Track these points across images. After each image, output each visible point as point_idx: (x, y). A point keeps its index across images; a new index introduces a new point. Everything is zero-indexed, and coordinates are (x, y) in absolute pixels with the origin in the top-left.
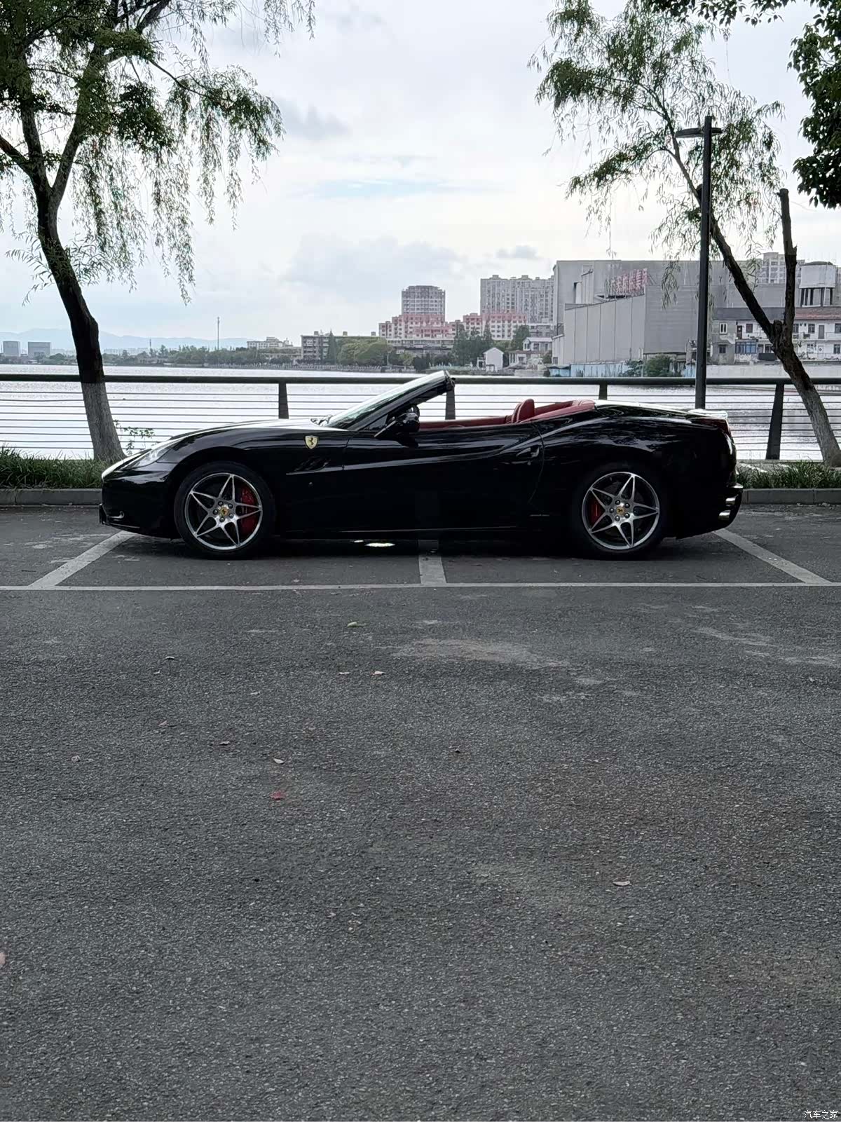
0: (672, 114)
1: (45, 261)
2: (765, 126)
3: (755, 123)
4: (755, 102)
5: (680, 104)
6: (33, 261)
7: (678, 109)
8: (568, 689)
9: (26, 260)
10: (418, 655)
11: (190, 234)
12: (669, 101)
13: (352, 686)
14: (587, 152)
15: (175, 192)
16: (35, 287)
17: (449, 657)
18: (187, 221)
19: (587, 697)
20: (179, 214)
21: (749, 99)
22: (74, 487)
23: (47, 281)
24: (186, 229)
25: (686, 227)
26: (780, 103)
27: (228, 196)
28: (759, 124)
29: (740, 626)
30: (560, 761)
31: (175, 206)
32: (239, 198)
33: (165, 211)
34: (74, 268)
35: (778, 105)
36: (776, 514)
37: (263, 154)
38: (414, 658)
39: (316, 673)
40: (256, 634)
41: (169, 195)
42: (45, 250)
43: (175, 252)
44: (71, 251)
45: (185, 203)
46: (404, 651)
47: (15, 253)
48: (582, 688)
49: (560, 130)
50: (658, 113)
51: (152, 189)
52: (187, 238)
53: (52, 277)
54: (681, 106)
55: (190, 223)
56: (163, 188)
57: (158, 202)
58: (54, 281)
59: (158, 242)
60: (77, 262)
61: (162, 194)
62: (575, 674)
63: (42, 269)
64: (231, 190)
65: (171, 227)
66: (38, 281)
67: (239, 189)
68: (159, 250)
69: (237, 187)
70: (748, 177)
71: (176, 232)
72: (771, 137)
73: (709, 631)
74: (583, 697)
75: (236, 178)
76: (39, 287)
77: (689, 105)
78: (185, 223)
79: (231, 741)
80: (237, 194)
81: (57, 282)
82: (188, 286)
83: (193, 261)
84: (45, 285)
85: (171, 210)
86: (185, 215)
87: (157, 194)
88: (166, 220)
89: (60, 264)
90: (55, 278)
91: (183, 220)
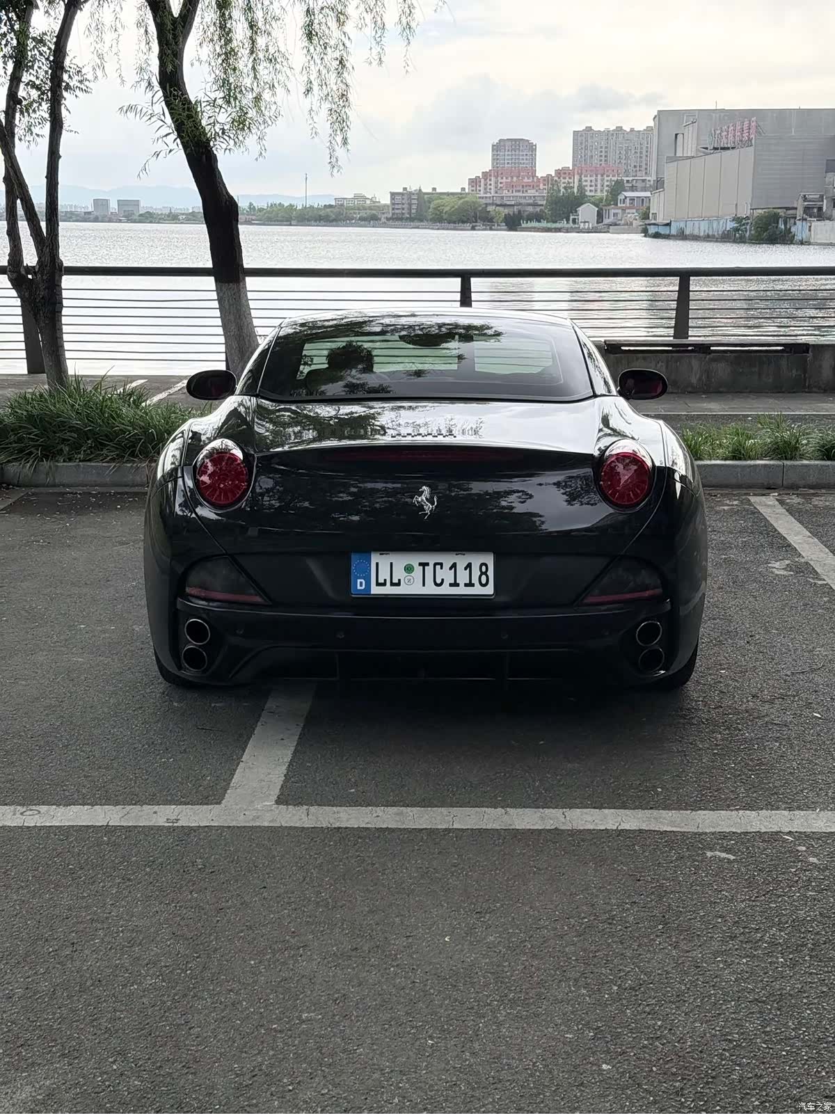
1: (168, 119)
6: (153, 119)
9: (146, 118)
11: (349, 82)
15: (333, 24)
16: (157, 154)
18: (348, 65)
20: (337, 54)
23: (172, 146)
24: (345, 75)
27: (400, 29)
31: (332, 43)
33: (318, 48)
34: (207, 129)
41: (323, 27)
42: (168, 104)
43: (327, 106)
44: (203, 105)
45: (345, 39)
47: (130, 108)
51: (301, 19)
52: (344, 87)
53: (178, 140)
55: (351, 68)
56: (318, 17)
57: (310, 35)
58: (181, 146)
59: (308, 91)
60: (211, 121)
61: (316, 26)
63: (165, 130)
64: (405, 20)
65: (324, 71)
66: (160, 146)
68: (306, 102)
71: (332, 77)
76: (163, 154)
78: (344, 66)
81: (185, 148)
82: (340, 152)
83: (350, 119)
84: (170, 151)
85: (325, 48)
86: (345, 55)
87: (311, 24)
88: (319, 61)
89: (189, 124)
90: (182, 143)
91: (341, 62)
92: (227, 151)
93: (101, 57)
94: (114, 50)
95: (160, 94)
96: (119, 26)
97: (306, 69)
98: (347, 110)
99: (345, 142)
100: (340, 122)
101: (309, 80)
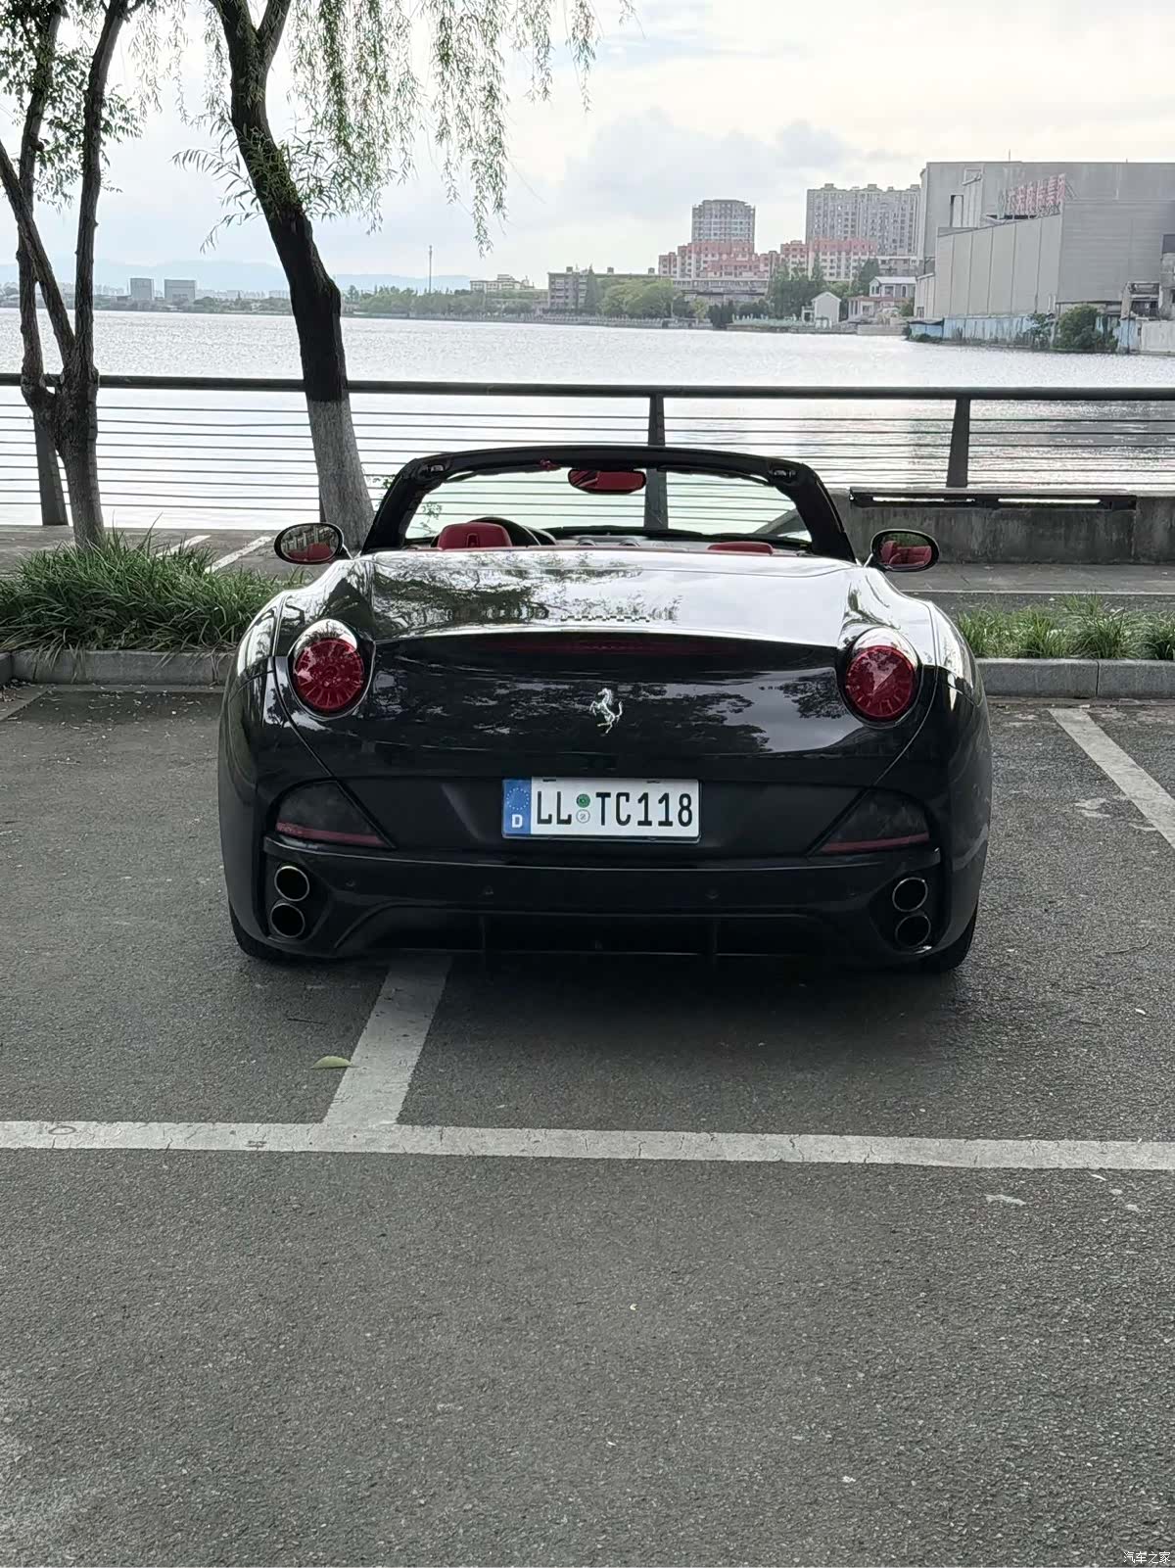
1: (244, 172)
6: (222, 172)
11: (502, 119)
15: (477, 40)
16: (229, 220)
18: (499, 95)
20: (483, 82)
23: (249, 210)
24: (497, 110)
27: (575, 49)
31: (477, 67)
33: (457, 75)
34: (299, 185)
41: (464, 45)
42: (243, 152)
43: (470, 156)
44: (292, 152)
45: (495, 60)
47: (189, 156)
51: (433, 35)
52: (496, 127)
53: (258, 201)
55: (504, 101)
56: (457, 31)
57: (445, 58)
58: (261, 210)
59: (441, 135)
60: (304, 174)
61: (453, 42)
63: (240, 187)
64: (577, 35)
65: (466, 107)
66: (233, 208)
67: (590, 33)
68: (441, 152)
71: (477, 116)
75: (587, 12)
76: (236, 219)
78: (495, 98)
81: (267, 212)
82: (491, 219)
83: (506, 171)
84: (247, 216)
85: (467, 74)
86: (495, 82)
87: (447, 43)
88: (457, 93)
89: (272, 179)
90: (263, 205)
91: (492, 93)
92: (327, 217)
93: (153, 83)
94: (174, 72)
95: (233, 135)
96: (180, 38)
97: (440, 103)
98: (501, 159)
99: (498, 201)
100: (490, 175)
101: (444, 120)
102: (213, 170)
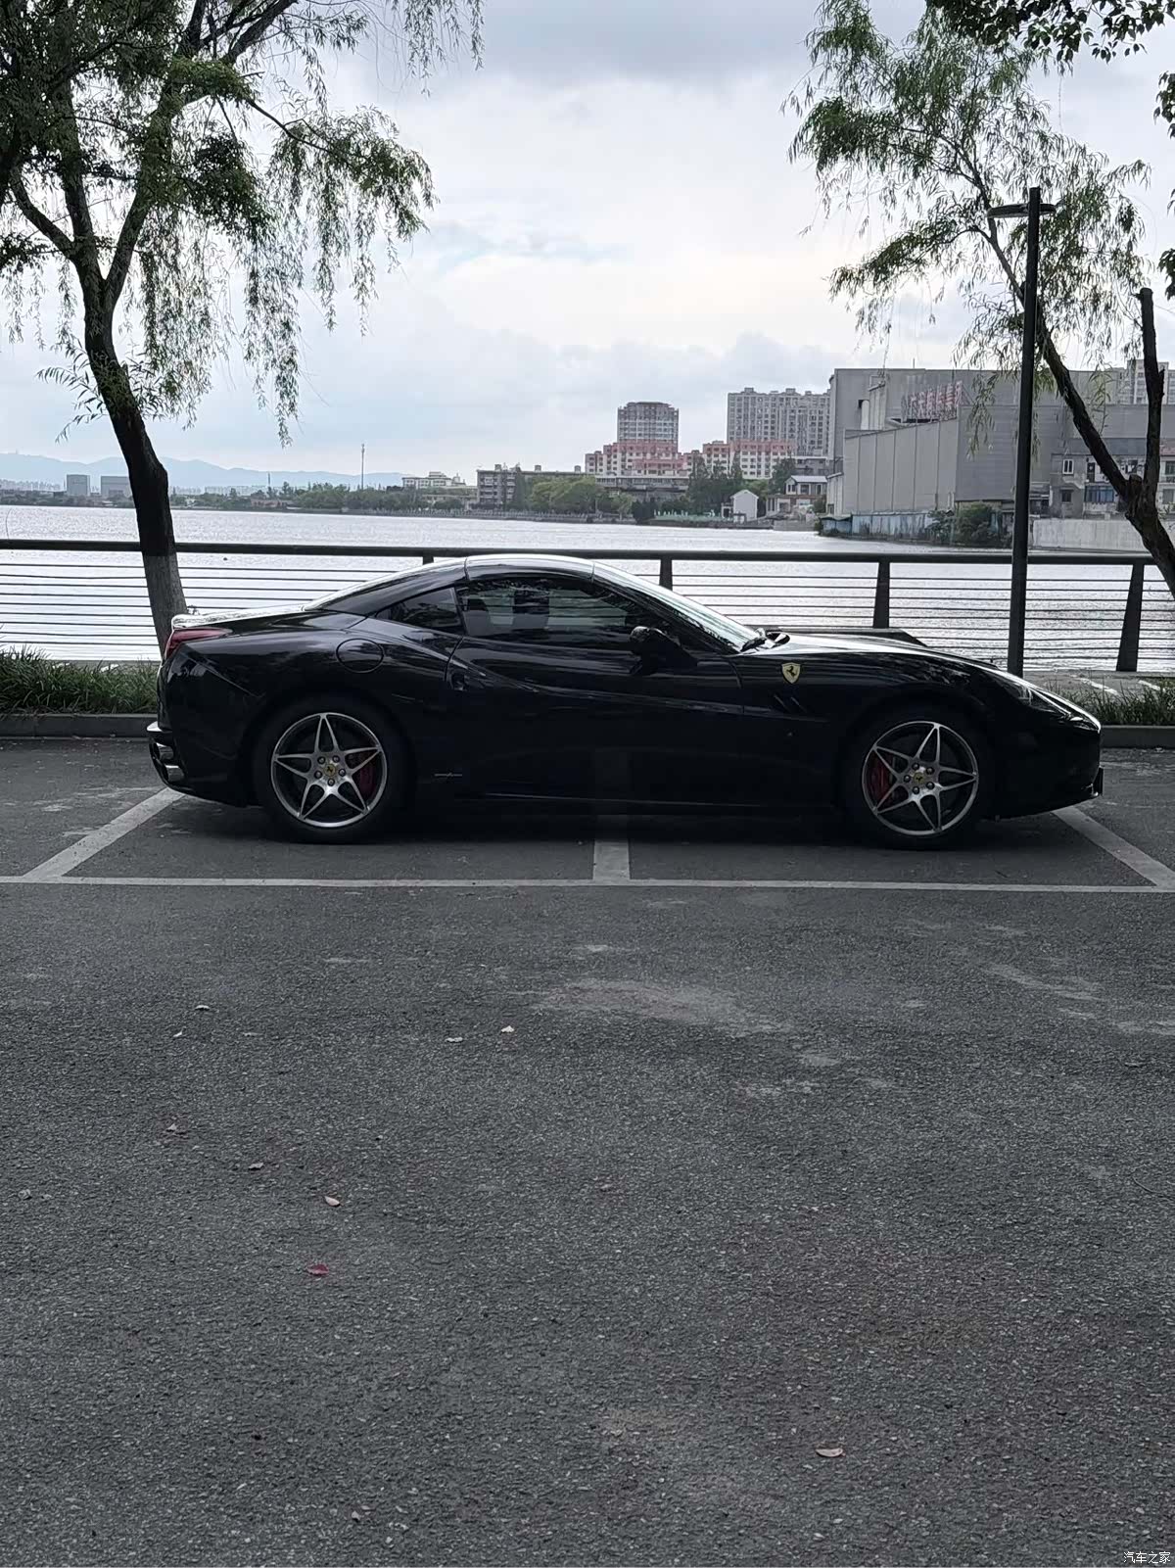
0: (987, 179)
1: (93, 383)
2: (1121, 197)
3: (1107, 193)
4: (1107, 160)
5: (999, 167)
6: (75, 384)
7: (995, 173)
8: (788, 1073)
10: (570, 1007)
11: (298, 347)
12: (982, 161)
13: (464, 1064)
14: (862, 232)
15: (278, 286)
16: (78, 419)
17: (615, 1012)
18: (294, 327)
19: (813, 1088)
20: (282, 317)
21: (1099, 158)
22: (118, 712)
23: (96, 411)
24: (291, 337)
25: (1006, 340)
26: (1143, 161)
27: (355, 291)
28: (1112, 193)
29: (1056, 963)
30: (759, 1207)
31: (278, 305)
32: (371, 293)
33: (264, 313)
34: (135, 394)
35: (1140, 165)
36: (1125, 765)
37: (407, 231)
38: (563, 1013)
39: (414, 1039)
40: (339, 965)
41: (270, 291)
42: (94, 368)
43: (274, 372)
44: (130, 369)
45: (291, 302)
46: (551, 1000)
47: (50, 372)
48: (809, 1072)
49: (826, 201)
50: (967, 177)
51: (246, 282)
52: (291, 350)
53: (104, 406)
54: (1000, 168)
55: (296, 330)
56: (262, 281)
57: (254, 301)
58: (106, 412)
60: (138, 386)
61: (261, 289)
62: (799, 1046)
63: (89, 395)
64: (361, 281)
65: (270, 336)
66: (82, 411)
67: (372, 280)
68: (251, 368)
69: (368, 278)
70: (1097, 269)
71: (278, 342)
72: (1130, 212)
73: (1008, 972)
74: (807, 1090)
75: (368, 265)
76: (84, 419)
77: (1010, 167)
78: (290, 329)
79: (267, 1163)
80: (368, 285)
81: (111, 414)
82: (290, 422)
83: (297, 384)
84: (93, 417)
85: (272, 311)
86: (290, 318)
87: (254, 290)
88: (263, 325)
89: (114, 388)
90: (108, 408)
91: (286, 325)
92: (157, 418)
93: (18, 319)
94: (34, 313)
95: (85, 357)
96: (39, 288)
97: (247, 333)
98: (293, 374)
99: (292, 406)
100: (286, 386)
101: (251, 345)
102: (68, 382)
